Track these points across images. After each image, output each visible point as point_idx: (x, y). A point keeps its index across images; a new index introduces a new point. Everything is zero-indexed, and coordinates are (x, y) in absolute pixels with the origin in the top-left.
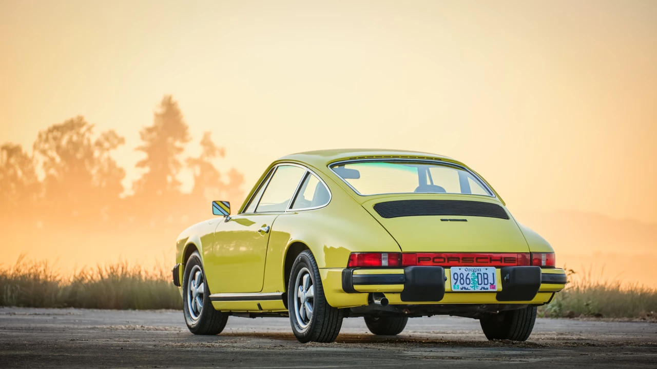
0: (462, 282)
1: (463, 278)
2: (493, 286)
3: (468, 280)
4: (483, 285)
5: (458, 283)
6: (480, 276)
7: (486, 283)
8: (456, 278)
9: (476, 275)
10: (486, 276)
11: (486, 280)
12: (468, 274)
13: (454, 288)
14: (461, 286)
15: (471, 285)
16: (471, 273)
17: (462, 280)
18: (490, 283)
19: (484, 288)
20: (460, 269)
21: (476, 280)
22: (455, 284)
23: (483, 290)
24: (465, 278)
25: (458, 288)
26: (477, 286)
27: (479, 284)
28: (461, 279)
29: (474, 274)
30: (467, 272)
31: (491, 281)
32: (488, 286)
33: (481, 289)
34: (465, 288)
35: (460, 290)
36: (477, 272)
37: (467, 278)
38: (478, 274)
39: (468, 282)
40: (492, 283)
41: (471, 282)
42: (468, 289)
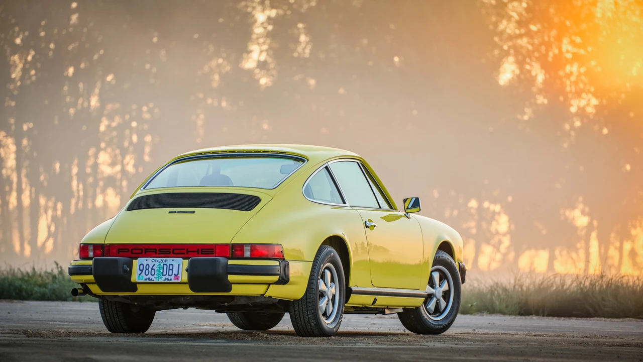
0: (147, 273)
1: (148, 269)
2: (176, 277)
3: (153, 271)
4: (167, 276)
5: (143, 274)
6: (165, 267)
7: (170, 274)
8: (141, 269)
9: (162, 266)
10: (171, 267)
11: (171, 271)
12: (155, 265)
13: (139, 279)
14: (145, 277)
15: (155, 276)
16: (157, 264)
17: (147, 271)
18: (175, 274)
19: (168, 279)
20: (147, 260)
21: (162, 271)
22: (140, 275)
23: (166, 281)
24: (150, 269)
25: (142, 279)
26: (161, 277)
27: (163, 275)
28: (146, 269)
29: (160, 265)
30: (153, 263)
31: (175, 272)
32: (172, 277)
33: (165, 280)
34: (149, 279)
35: (144, 281)
36: (163, 263)
37: (152, 269)
38: (164, 265)
39: (153, 273)
40: (176, 274)
41: (156, 273)
42: (151, 280)
